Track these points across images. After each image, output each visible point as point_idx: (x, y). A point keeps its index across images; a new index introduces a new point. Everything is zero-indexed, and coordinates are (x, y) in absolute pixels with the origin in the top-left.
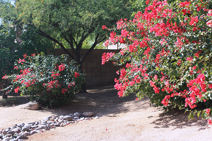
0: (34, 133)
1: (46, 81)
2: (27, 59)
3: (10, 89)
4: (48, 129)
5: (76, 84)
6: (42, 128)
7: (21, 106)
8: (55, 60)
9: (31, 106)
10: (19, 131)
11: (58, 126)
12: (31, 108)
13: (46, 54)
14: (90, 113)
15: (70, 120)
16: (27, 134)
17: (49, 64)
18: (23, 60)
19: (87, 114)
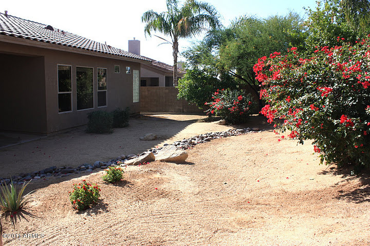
0: (215, 138)
1: (231, 107)
2: (220, 93)
3: (209, 111)
4: (225, 136)
5: (249, 109)
6: (222, 136)
7: (212, 123)
8: (237, 93)
9: (220, 122)
10: (207, 137)
11: (233, 135)
12: (220, 124)
13: (232, 90)
14: (257, 129)
15: (242, 132)
16: (211, 139)
17: (233, 95)
18: (217, 93)
19: (255, 129)
